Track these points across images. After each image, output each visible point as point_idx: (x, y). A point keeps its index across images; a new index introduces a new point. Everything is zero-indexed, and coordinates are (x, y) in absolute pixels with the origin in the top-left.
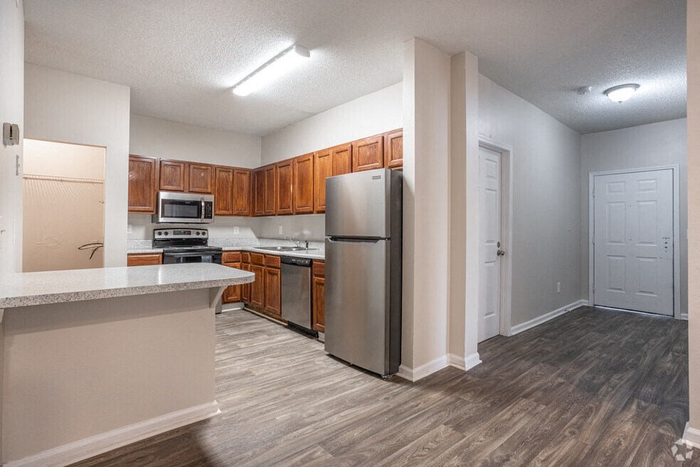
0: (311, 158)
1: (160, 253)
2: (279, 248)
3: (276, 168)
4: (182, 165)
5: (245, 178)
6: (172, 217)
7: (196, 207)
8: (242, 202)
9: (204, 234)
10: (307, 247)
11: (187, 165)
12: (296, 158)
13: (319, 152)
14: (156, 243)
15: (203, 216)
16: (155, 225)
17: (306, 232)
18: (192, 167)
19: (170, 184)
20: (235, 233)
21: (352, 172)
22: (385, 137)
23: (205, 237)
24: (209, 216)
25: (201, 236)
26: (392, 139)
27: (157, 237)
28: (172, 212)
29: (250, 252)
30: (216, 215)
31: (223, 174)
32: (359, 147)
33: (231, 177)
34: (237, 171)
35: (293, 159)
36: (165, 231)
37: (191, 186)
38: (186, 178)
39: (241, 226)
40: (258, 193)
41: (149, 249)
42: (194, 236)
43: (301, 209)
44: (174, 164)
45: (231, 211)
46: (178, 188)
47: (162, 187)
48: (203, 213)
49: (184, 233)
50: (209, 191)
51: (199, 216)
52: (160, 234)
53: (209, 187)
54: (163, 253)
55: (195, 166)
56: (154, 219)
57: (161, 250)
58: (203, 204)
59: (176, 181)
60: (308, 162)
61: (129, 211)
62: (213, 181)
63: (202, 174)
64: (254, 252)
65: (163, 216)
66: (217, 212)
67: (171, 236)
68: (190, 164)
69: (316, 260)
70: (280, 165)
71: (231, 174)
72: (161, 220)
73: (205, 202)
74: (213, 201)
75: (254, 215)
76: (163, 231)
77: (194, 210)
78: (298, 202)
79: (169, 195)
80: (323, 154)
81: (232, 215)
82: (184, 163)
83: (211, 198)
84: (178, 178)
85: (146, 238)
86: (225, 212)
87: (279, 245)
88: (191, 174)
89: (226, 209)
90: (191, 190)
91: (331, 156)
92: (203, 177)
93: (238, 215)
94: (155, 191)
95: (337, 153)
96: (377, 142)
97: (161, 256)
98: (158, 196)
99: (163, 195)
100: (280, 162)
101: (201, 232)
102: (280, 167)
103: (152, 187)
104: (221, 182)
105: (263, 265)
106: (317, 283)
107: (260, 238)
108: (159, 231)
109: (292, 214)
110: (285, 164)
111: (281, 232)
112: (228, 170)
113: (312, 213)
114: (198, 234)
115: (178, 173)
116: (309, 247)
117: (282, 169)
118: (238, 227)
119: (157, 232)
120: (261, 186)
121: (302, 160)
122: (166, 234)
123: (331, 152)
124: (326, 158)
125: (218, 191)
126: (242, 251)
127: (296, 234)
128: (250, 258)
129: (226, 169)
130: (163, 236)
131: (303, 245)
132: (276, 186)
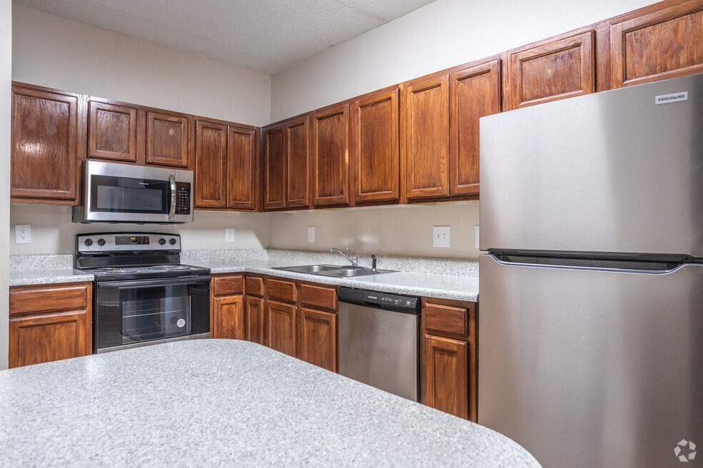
0: (394, 95)
1: (88, 283)
2: (316, 269)
3: (311, 122)
4: (133, 113)
5: (247, 142)
6: (112, 210)
7: (160, 192)
8: (243, 185)
9: (173, 242)
10: (374, 266)
11: (142, 113)
12: (356, 98)
13: (411, 83)
14: (81, 261)
15: (173, 210)
16: (79, 227)
17: (368, 240)
18: (151, 116)
19: (107, 146)
20: (227, 240)
21: (502, 111)
22: (598, 31)
23: (175, 247)
24: (183, 209)
25: (167, 247)
26: (625, 33)
27: (83, 248)
28: (112, 203)
29: (263, 276)
30: (196, 207)
31: (210, 134)
32: (523, 61)
33: (223, 139)
34: (232, 129)
35: (351, 101)
36: (99, 237)
37: (150, 153)
38: (141, 137)
39: (239, 228)
40: (271, 169)
41: (65, 273)
42: (154, 246)
43: (370, 196)
44: (117, 109)
45: (222, 201)
46: (124, 156)
47: (93, 152)
48: (174, 204)
49: (138, 241)
50: (184, 162)
51: (165, 209)
52: (89, 243)
53: (184, 155)
54: (94, 283)
55: (159, 116)
56: (78, 214)
57: (90, 277)
58: (173, 187)
59: (120, 141)
60: (386, 104)
61: (12, 197)
62: (191, 145)
63: (171, 132)
64: (271, 277)
65: (94, 208)
66: (199, 203)
67: (111, 246)
68: (147, 110)
69: (430, 300)
70: (319, 115)
71: (222, 133)
72: (91, 216)
73: (178, 184)
74: (191, 181)
75: (263, 208)
76: (95, 239)
77: (156, 198)
78: (362, 181)
79: (107, 169)
80: (422, 86)
81: (224, 208)
82: (137, 108)
83: (187, 176)
84: (126, 137)
85: (61, 251)
86: (212, 202)
87: (315, 262)
88: (150, 131)
89: (213, 197)
90: (150, 160)
91: (445, 87)
92: (173, 137)
93: (235, 208)
94: (76, 158)
95: (460, 80)
96: (578, 45)
97: (90, 288)
98: (83, 169)
99: (95, 168)
100: (318, 111)
101: (167, 238)
102: (320, 119)
103: (71, 150)
104: (205, 147)
105: (293, 303)
106: (435, 349)
107: (269, 248)
108: (86, 238)
109: (347, 205)
110: (334, 112)
111: (311, 238)
112: (218, 126)
113: (395, 201)
114: (162, 242)
115: (125, 125)
116: (379, 267)
117: (324, 123)
118: (233, 230)
119: (82, 239)
120: (278, 156)
121: (370, 103)
122: (102, 242)
123: (445, 79)
124: (432, 92)
125: (200, 163)
126: (245, 274)
127: (346, 243)
128: (262, 287)
129: (214, 125)
130: (95, 248)
131: (365, 263)
132: (313, 154)
